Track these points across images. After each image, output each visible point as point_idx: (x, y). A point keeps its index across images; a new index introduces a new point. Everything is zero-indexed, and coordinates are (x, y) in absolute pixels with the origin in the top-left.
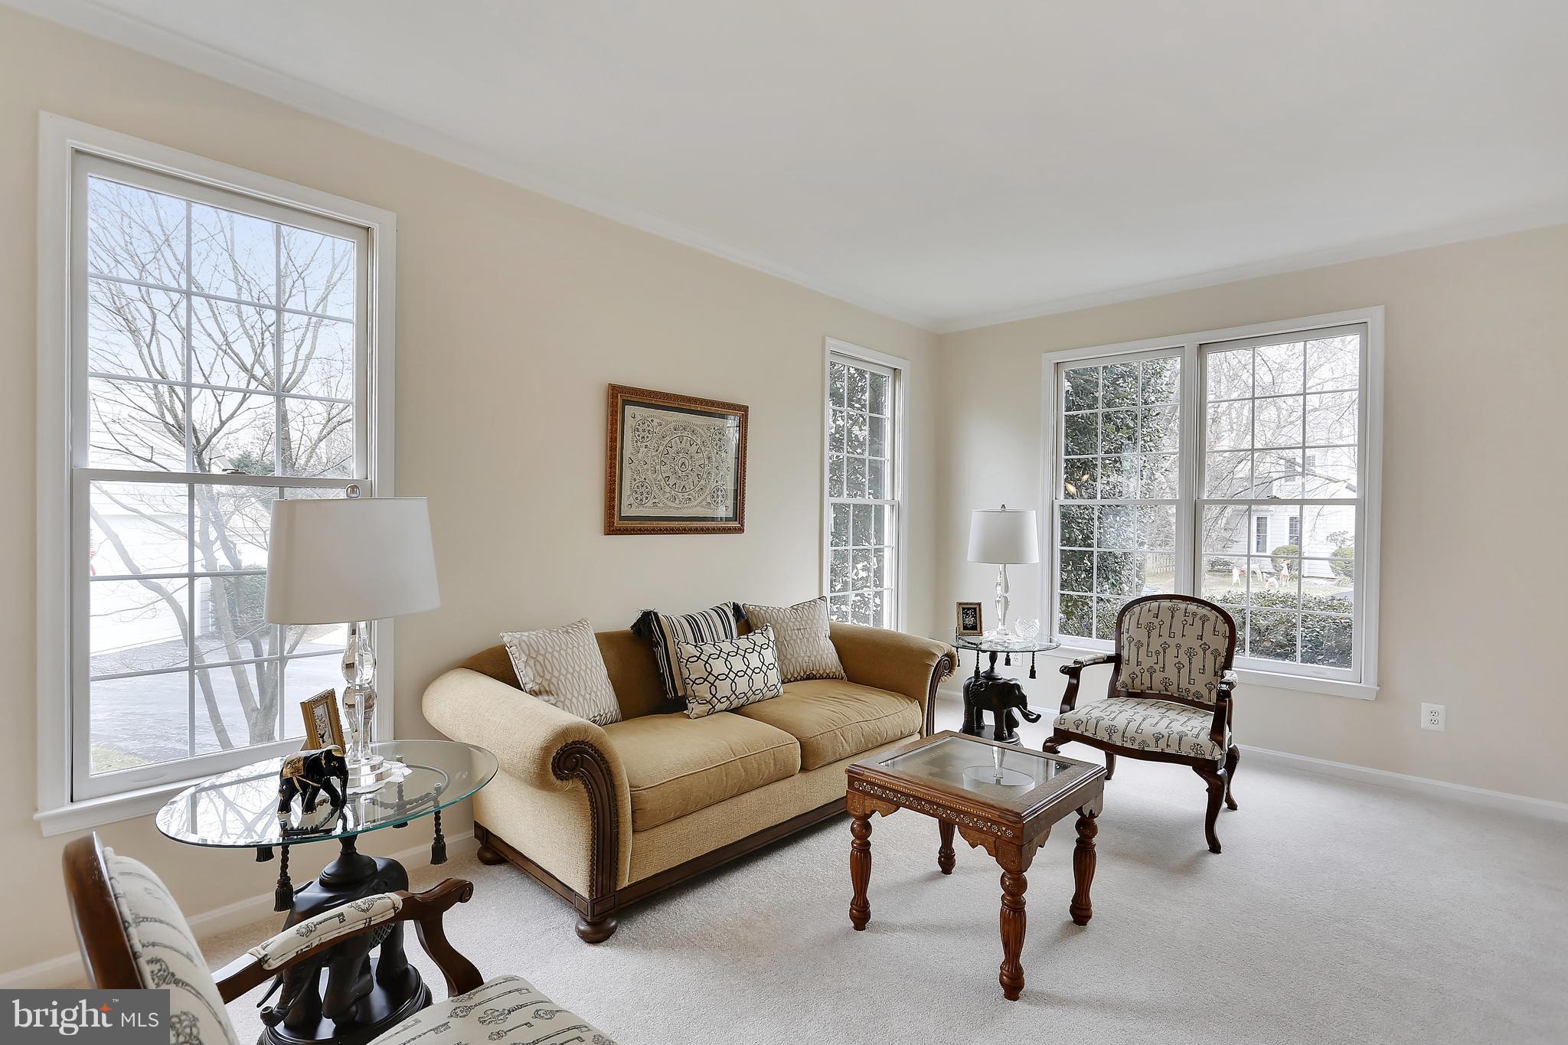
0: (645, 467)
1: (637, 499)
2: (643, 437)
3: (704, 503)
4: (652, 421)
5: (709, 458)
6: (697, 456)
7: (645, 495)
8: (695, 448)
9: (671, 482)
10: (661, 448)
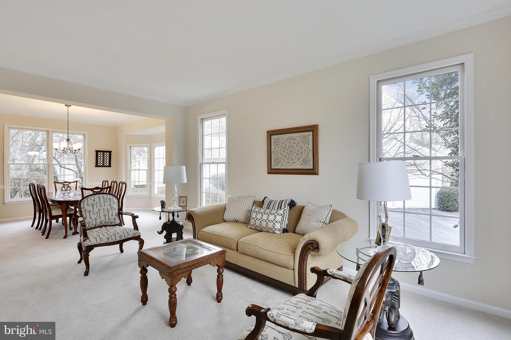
0: (278, 153)
1: (276, 163)
2: (277, 144)
3: (300, 164)
4: (280, 139)
5: (301, 147)
6: (296, 147)
7: (278, 162)
8: (295, 145)
9: (287, 157)
10: (283, 147)
